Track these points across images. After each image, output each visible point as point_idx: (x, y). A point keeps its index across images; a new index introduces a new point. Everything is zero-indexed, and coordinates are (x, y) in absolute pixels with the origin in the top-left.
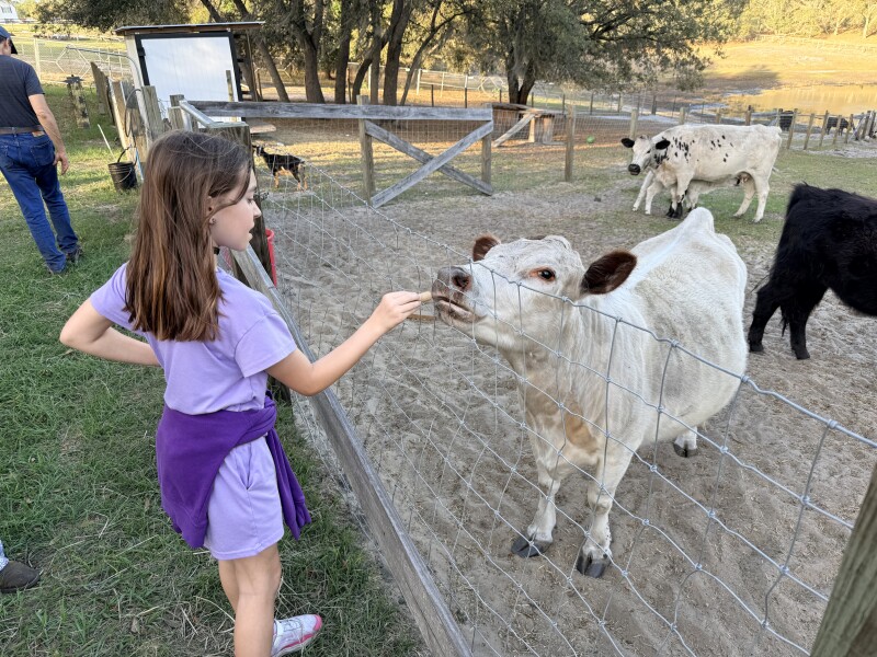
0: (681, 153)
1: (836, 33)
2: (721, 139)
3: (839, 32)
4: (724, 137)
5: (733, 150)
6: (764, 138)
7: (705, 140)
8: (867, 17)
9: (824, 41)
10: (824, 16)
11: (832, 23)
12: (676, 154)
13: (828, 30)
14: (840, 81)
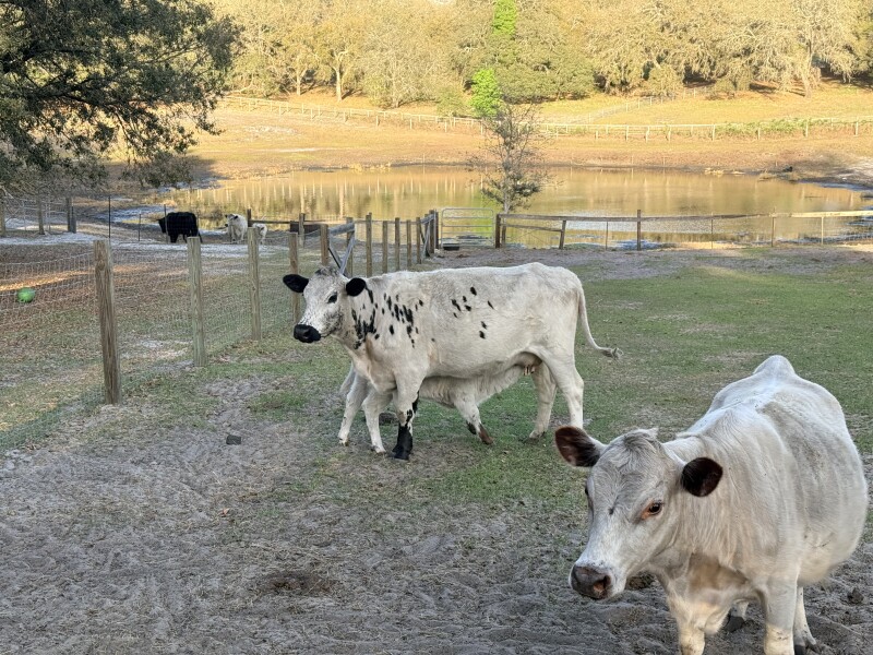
0: (401, 327)
1: (298, 92)
2: (470, 296)
3: (303, 92)
4: (473, 291)
5: (494, 314)
6: (549, 285)
7: (441, 299)
8: (337, 69)
9: (287, 104)
10: (277, 65)
11: (291, 77)
12: (392, 331)
13: (285, 87)
14: (328, 163)
